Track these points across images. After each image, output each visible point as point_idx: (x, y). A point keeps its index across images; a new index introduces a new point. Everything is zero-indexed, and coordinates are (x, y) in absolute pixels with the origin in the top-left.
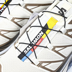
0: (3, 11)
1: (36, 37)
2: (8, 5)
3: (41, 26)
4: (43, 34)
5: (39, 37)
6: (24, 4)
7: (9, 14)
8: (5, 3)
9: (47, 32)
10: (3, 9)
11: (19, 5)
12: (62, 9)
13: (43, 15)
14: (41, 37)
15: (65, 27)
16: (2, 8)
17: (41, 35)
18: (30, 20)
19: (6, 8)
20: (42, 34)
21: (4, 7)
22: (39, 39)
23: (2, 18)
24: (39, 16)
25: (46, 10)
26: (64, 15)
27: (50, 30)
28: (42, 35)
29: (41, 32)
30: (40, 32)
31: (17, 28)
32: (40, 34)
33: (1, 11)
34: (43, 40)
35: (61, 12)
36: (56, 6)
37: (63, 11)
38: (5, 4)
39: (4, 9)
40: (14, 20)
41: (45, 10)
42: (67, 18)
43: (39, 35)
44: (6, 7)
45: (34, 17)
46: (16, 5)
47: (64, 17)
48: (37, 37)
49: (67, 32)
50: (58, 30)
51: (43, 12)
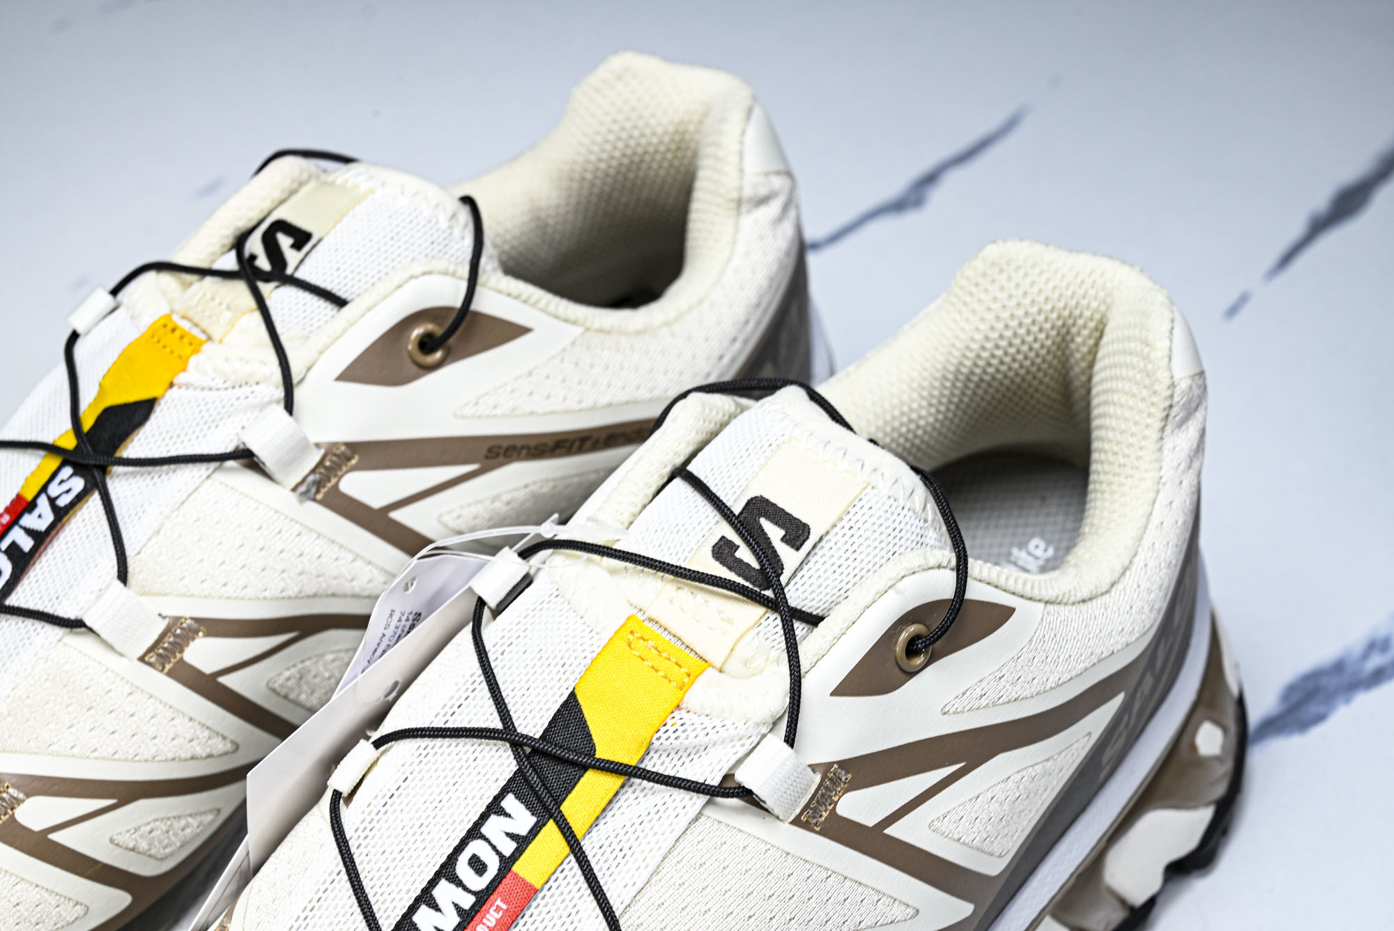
0: (41, 539)
1: (447, 871)
2: (104, 470)
3: (507, 734)
4: (535, 831)
5: (478, 865)
6: (303, 447)
7: (123, 576)
8: (70, 443)
9: (576, 807)
10: (49, 517)
11: (246, 458)
12: (760, 506)
13: (527, 581)
14: (507, 863)
15: (790, 740)
16: (31, 506)
17: (508, 847)
18: (379, 652)
19: (80, 498)
20: (523, 831)
21: (54, 490)
22: (482, 898)
23: (29, 623)
24: (481, 603)
25: (564, 533)
26: (780, 591)
27: (613, 782)
28: (523, 842)
29: (510, 802)
30: (495, 808)
31: (220, 746)
32: (493, 828)
33: (26, 544)
34: (536, 910)
35: (745, 554)
36: (681, 472)
37: (774, 533)
38: (67, 458)
39: (61, 514)
40: (179, 646)
41: (549, 530)
42: (814, 620)
43: (476, 847)
44: (78, 484)
45: (417, 618)
46: (201, 470)
47: (777, 604)
48: (463, 869)
49: (823, 797)
50: (715, 781)
51: (525, 554)
